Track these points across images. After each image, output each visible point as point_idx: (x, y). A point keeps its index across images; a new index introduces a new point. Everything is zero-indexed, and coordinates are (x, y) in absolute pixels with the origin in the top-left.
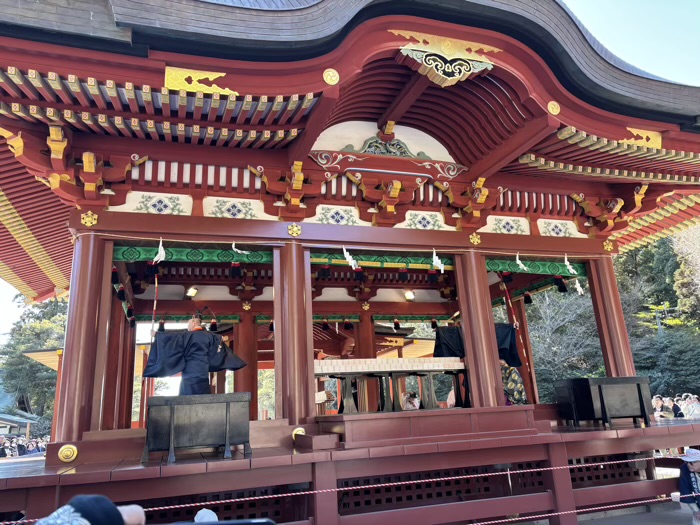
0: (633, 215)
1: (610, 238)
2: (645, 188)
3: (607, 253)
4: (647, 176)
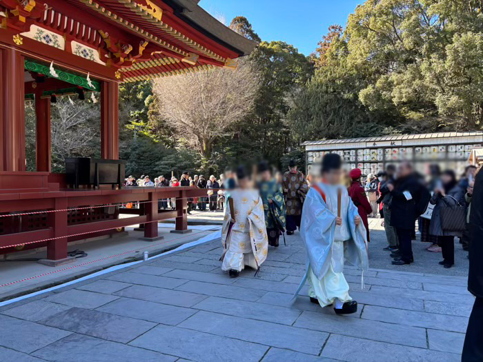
0: (136, 59)
1: (120, 70)
2: (146, 44)
3: (117, 80)
4: (149, 35)
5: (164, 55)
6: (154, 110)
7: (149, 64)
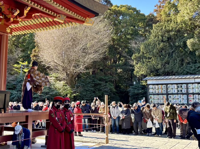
0: (22, 19)
1: (10, 26)
2: (29, 8)
3: (7, 33)
4: (31, 3)
5: (42, 16)
6: (36, 54)
7: (31, 22)
